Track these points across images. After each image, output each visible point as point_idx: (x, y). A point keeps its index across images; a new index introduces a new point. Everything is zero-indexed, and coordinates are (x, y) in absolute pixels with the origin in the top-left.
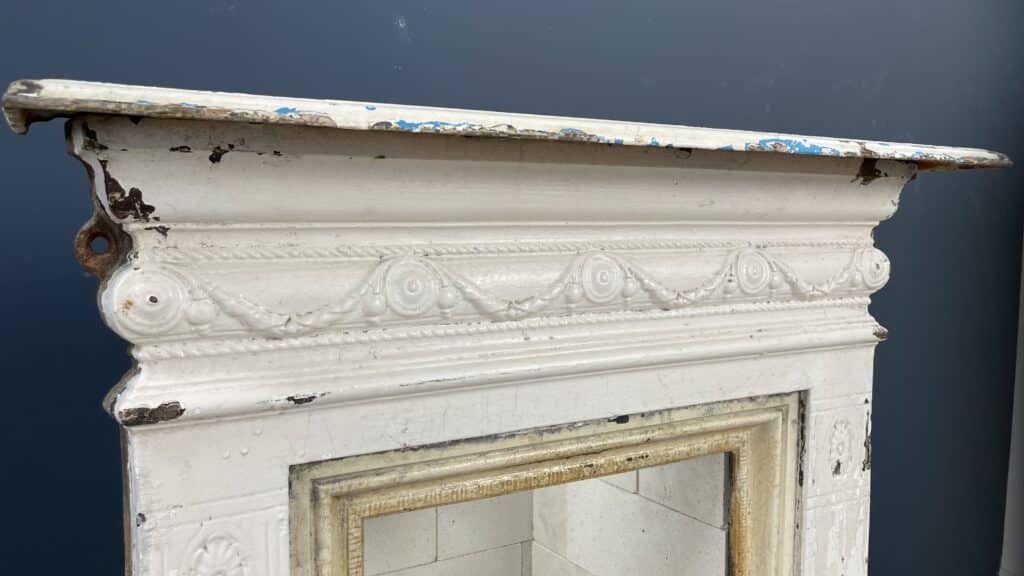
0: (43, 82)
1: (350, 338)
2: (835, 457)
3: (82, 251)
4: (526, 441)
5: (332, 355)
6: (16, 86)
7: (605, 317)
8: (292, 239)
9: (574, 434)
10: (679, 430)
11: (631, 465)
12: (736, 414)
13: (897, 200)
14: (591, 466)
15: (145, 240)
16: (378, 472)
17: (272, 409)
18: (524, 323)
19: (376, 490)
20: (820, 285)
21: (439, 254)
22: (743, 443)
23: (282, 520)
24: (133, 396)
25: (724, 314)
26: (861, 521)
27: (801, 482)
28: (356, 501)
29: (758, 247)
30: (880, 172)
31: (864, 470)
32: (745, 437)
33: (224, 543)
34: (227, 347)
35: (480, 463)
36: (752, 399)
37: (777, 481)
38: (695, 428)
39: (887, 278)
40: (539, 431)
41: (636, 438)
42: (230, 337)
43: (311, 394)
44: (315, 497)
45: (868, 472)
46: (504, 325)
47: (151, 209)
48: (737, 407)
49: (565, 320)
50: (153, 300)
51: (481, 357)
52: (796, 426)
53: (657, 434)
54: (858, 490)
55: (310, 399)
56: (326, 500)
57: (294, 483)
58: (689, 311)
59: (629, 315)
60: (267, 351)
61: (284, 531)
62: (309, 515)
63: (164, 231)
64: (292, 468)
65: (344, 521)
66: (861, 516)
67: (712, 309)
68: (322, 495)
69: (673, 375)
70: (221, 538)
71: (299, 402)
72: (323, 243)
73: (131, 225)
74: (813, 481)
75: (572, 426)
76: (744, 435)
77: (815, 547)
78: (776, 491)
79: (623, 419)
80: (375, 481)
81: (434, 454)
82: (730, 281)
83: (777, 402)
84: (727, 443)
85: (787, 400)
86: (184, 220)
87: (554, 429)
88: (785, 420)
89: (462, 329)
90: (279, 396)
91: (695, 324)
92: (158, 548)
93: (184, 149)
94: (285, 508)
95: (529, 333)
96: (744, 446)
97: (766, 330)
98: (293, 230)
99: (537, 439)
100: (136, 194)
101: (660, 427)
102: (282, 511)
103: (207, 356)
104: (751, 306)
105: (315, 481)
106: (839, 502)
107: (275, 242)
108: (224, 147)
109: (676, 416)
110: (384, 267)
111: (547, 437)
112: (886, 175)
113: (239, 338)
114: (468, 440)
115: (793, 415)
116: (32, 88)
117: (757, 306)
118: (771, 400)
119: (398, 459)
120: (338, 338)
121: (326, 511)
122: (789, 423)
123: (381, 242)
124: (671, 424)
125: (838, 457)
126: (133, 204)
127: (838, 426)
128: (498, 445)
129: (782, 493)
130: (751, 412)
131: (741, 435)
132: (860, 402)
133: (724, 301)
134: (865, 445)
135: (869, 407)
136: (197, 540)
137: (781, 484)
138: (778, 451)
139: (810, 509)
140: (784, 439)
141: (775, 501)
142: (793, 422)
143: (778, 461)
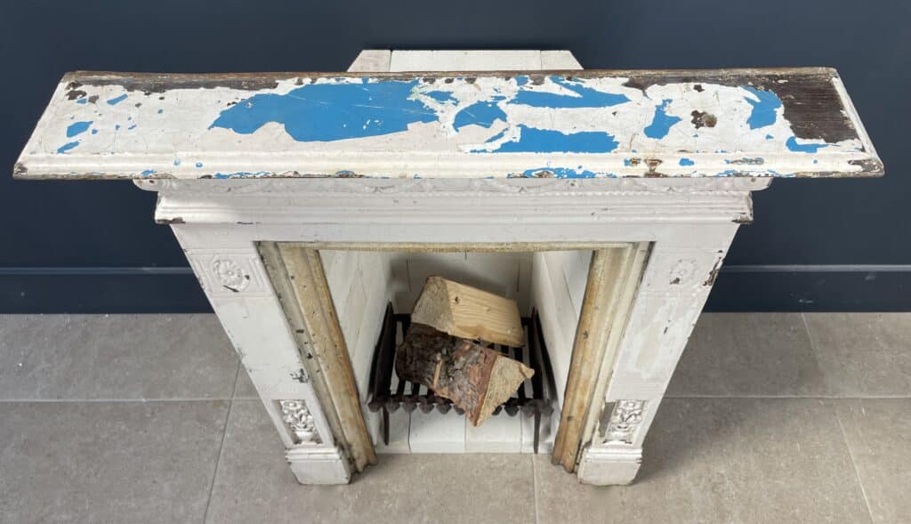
2: (675, 276)
17: (231, 225)
23: (255, 258)
26: (693, 308)
27: (641, 281)
31: (705, 285)
33: (228, 262)
37: (621, 276)
39: (765, 186)
45: (709, 288)
50: (151, 181)
51: (360, 210)
54: (695, 294)
55: (251, 223)
61: (258, 262)
64: (256, 242)
65: (303, 250)
70: (225, 261)
71: (245, 224)
74: (648, 284)
78: (619, 280)
88: (635, 249)
92: (197, 260)
94: (256, 254)
95: (397, 199)
97: (611, 209)
104: (600, 193)
106: (672, 297)
117: (609, 193)
122: (638, 251)
125: (679, 276)
127: (684, 262)
132: (712, 252)
134: (711, 273)
135: (723, 255)
136: (215, 260)
137: (625, 277)
138: (624, 262)
139: (642, 296)
140: (632, 257)
141: (617, 284)
142: (642, 251)
143: (623, 267)
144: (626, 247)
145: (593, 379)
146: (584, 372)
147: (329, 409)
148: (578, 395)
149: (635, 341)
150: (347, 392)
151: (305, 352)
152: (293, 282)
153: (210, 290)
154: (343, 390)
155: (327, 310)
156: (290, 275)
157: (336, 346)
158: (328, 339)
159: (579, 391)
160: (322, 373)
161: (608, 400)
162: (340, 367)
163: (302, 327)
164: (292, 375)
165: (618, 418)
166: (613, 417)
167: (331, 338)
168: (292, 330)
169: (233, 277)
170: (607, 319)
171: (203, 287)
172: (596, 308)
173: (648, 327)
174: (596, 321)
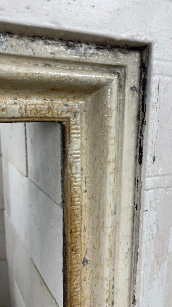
22: (75, 114)
27: (140, 158)
37: (111, 156)
52: (136, 94)
74: (154, 159)
77: (155, 231)
78: (111, 168)
84: (49, 109)
96: (75, 116)
115: (132, 80)
122: (127, 89)
129: (118, 170)
131: (70, 103)
137: (119, 158)
138: (112, 122)
139: (148, 190)
140: (121, 104)
141: (110, 179)
142: (133, 88)
143: (113, 133)
144: (109, 82)
172: (85, 261)
173: (166, 262)
174: (87, 292)
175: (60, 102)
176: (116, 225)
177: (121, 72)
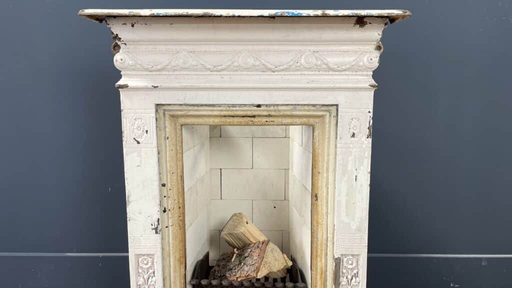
0: (85, 10)
1: (171, 73)
2: (352, 131)
3: (112, 50)
4: (225, 109)
5: (166, 77)
6: (81, 11)
7: (250, 73)
8: (155, 47)
9: (241, 109)
10: (282, 113)
11: (267, 123)
12: (308, 111)
13: (381, 33)
14: (252, 121)
15: (122, 46)
16: (181, 110)
17: (149, 88)
18: (221, 73)
19: (182, 116)
20: (342, 66)
21: (194, 52)
23: (154, 117)
24: (121, 82)
25: (298, 75)
26: (366, 157)
27: (336, 137)
28: (179, 119)
29: (314, 52)
30: (367, 22)
31: (368, 138)
32: (317, 121)
33: (140, 120)
34: (141, 73)
35: (210, 113)
36: (314, 105)
37: (327, 137)
38: (289, 113)
39: (377, 65)
40: (229, 105)
41: (265, 113)
42: (141, 71)
43: (157, 85)
44: (164, 114)
45: (370, 140)
46: (214, 73)
47: (120, 39)
48: (306, 108)
49: (235, 73)
50: (122, 60)
51: (205, 81)
52: (335, 118)
53: (273, 113)
54: (364, 146)
55: (157, 87)
56: (167, 116)
57: (159, 110)
58: (282, 73)
59: (259, 73)
60: (149, 75)
61: (154, 120)
62: (163, 118)
63: (125, 44)
64: (157, 105)
65: (175, 124)
66: (366, 155)
67: (292, 73)
68: (166, 114)
69: (275, 93)
70: (139, 119)
71: (155, 87)
72: (162, 48)
73: (119, 43)
74: (341, 138)
75: (240, 105)
76: (317, 120)
78: (326, 140)
79: (259, 106)
80: (180, 113)
81: (196, 108)
82: (297, 63)
83: (326, 108)
84: (309, 121)
85: (330, 108)
86: (129, 41)
87: (234, 106)
88: (330, 116)
89: (202, 73)
90: (150, 85)
91: (285, 77)
92: (126, 118)
93: (125, 24)
94: (155, 114)
95: (223, 76)
96: (317, 124)
97: (315, 81)
98: (156, 45)
99: (228, 109)
100: (117, 35)
101: (275, 111)
102: (153, 115)
103: (136, 75)
104: (310, 73)
105: (164, 110)
106: (354, 148)
107: (151, 47)
108: (134, 23)
109: (280, 108)
110: (177, 54)
111: (231, 108)
112: (370, 23)
113: (142, 71)
114: (206, 105)
115: (334, 114)
116: (83, 11)
117: (314, 73)
118: (323, 107)
119: (185, 108)
120: (168, 73)
121: (167, 118)
122: (332, 117)
123: (178, 48)
124: (279, 111)
125: (354, 131)
126: (116, 37)
127: (354, 120)
128: (215, 108)
129: (329, 141)
130: (314, 111)
131: (315, 120)
132: (366, 112)
133: (298, 70)
134: (368, 128)
135: (371, 115)
136: (134, 118)
137: (329, 138)
138: (327, 126)
139: (339, 148)
140: (330, 122)
141: (326, 144)
142: (334, 116)
143: (327, 129)
144: (326, 115)
145: (325, 237)
146: (320, 236)
147: (167, 274)
148: (319, 264)
149: (342, 187)
150: (179, 260)
151: (163, 206)
152: (167, 141)
153: (126, 141)
154: (178, 257)
155: (180, 174)
156: (167, 136)
157: (180, 208)
158: (176, 201)
159: (319, 259)
160: (169, 230)
161: (336, 257)
162: (179, 230)
163: (165, 182)
164: (152, 225)
165: (345, 279)
166: (341, 279)
167: (178, 200)
168: (160, 183)
169: (139, 132)
170: (325, 175)
171: (123, 139)
172: (319, 173)
173: (347, 176)
174: (320, 185)
175: (311, 120)
176: (328, 160)
177: (331, 111)
